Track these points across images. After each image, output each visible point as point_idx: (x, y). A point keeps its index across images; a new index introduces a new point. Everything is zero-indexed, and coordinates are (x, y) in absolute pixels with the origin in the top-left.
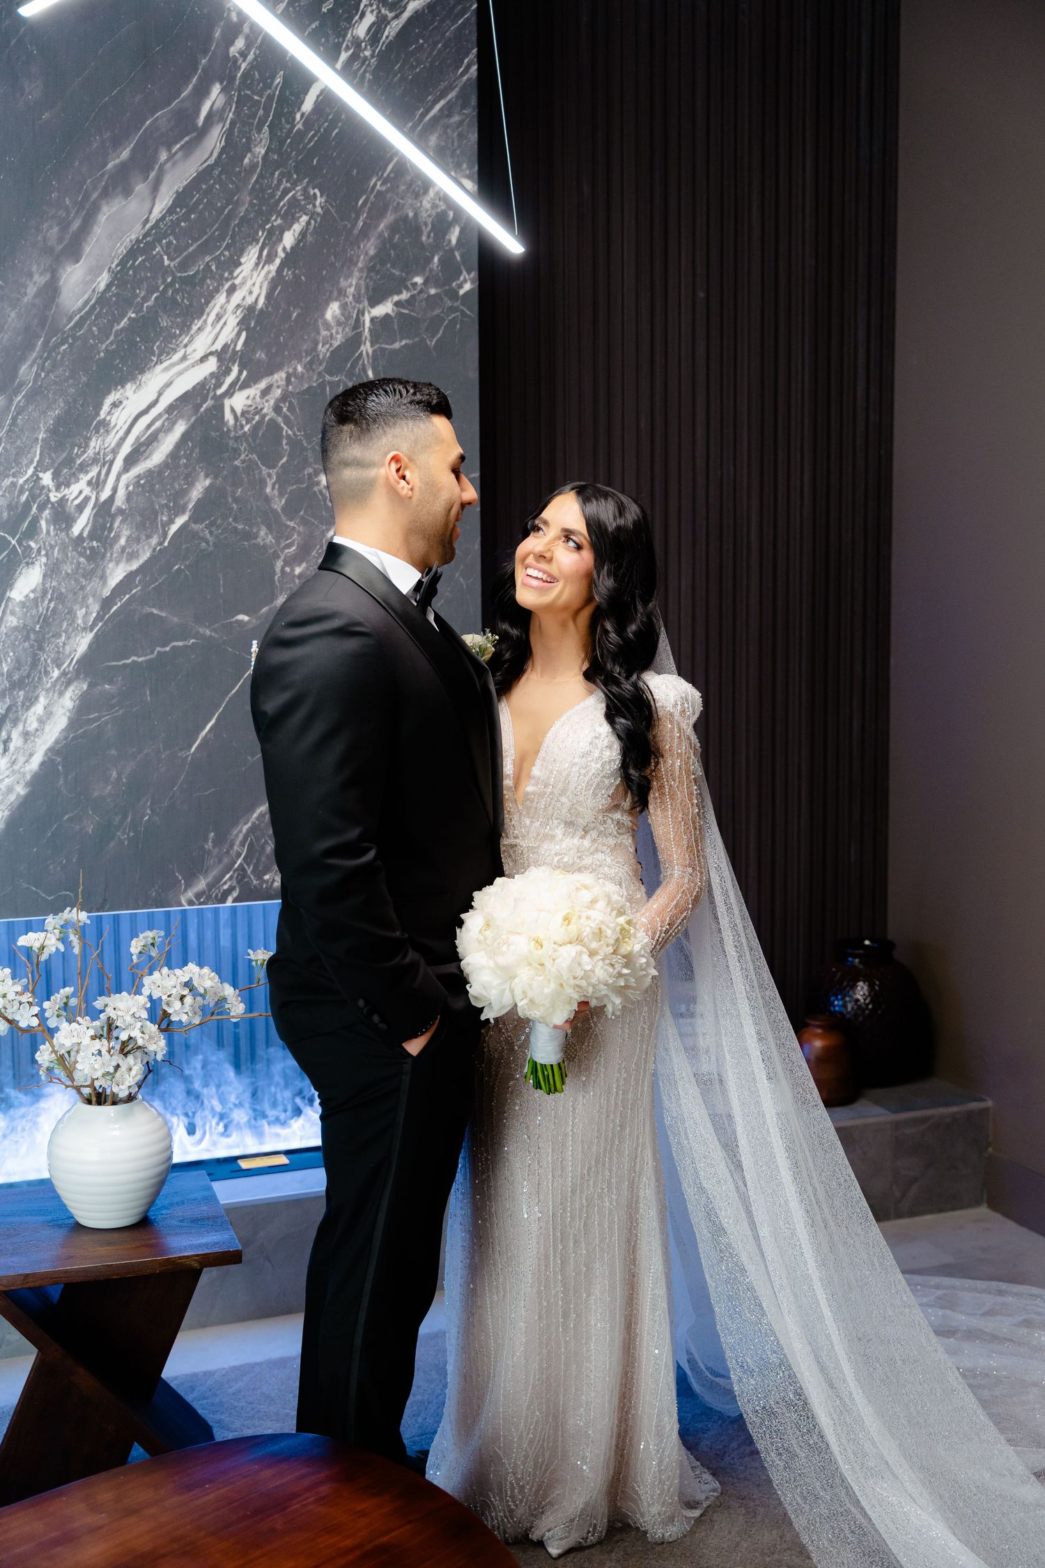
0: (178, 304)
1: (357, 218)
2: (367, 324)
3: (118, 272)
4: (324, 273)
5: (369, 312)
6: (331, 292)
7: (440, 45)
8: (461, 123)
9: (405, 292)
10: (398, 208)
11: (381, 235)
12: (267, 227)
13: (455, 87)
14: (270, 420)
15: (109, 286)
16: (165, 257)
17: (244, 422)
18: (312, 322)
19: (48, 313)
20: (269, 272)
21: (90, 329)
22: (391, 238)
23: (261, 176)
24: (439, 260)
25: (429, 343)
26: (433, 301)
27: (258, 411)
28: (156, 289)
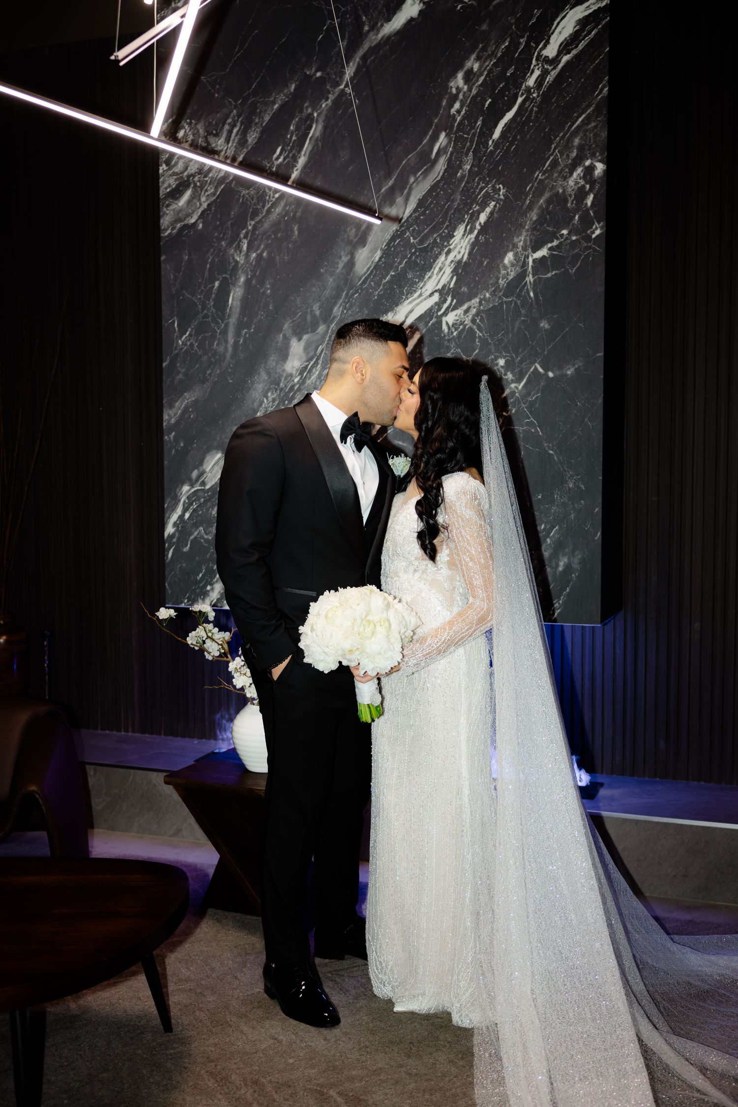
0: (418, 264)
1: (526, 199)
2: (531, 263)
3: (386, 249)
4: (504, 235)
5: (532, 256)
6: (508, 246)
7: (583, 80)
8: (596, 127)
9: (555, 241)
10: (553, 187)
11: (541, 206)
12: (470, 212)
13: (593, 104)
14: (469, 328)
15: (380, 258)
16: (412, 238)
17: (453, 330)
18: (496, 266)
19: (348, 277)
20: (471, 239)
21: (370, 284)
22: (547, 207)
23: (467, 182)
24: (579, 218)
25: (570, 270)
26: (573, 244)
27: (462, 323)
28: (405, 257)
